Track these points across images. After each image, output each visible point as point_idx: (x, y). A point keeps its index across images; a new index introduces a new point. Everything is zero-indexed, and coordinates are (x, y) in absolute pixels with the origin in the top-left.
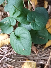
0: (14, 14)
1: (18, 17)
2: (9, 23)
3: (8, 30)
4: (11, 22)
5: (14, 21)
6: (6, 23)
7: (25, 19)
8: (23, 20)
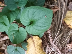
0: (5, 25)
1: (9, 20)
2: (14, 32)
3: (22, 34)
4: (14, 30)
5: (13, 26)
6: (15, 36)
7: (13, 12)
8: (14, 14)
